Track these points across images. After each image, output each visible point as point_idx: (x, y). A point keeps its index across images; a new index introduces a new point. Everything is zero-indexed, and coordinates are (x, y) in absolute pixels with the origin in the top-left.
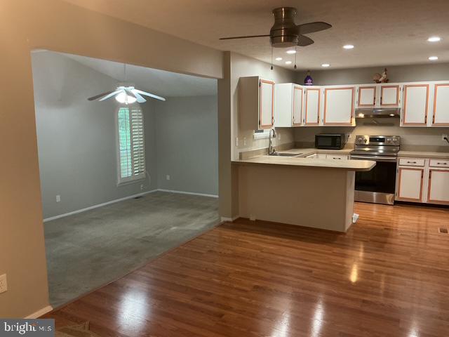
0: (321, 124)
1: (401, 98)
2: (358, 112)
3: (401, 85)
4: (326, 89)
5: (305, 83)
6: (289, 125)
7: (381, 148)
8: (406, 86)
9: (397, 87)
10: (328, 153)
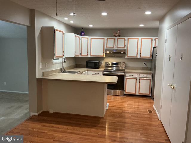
0: (89, 56)
1: (126, 44)
2: (106, 50)
3: (126, 38)
4: (91, 38)
5: (81, 34)
6: (73, 56)
7: (115, 68)
8: (129, 39)
9: (124, 39)
10: (93, 71)
